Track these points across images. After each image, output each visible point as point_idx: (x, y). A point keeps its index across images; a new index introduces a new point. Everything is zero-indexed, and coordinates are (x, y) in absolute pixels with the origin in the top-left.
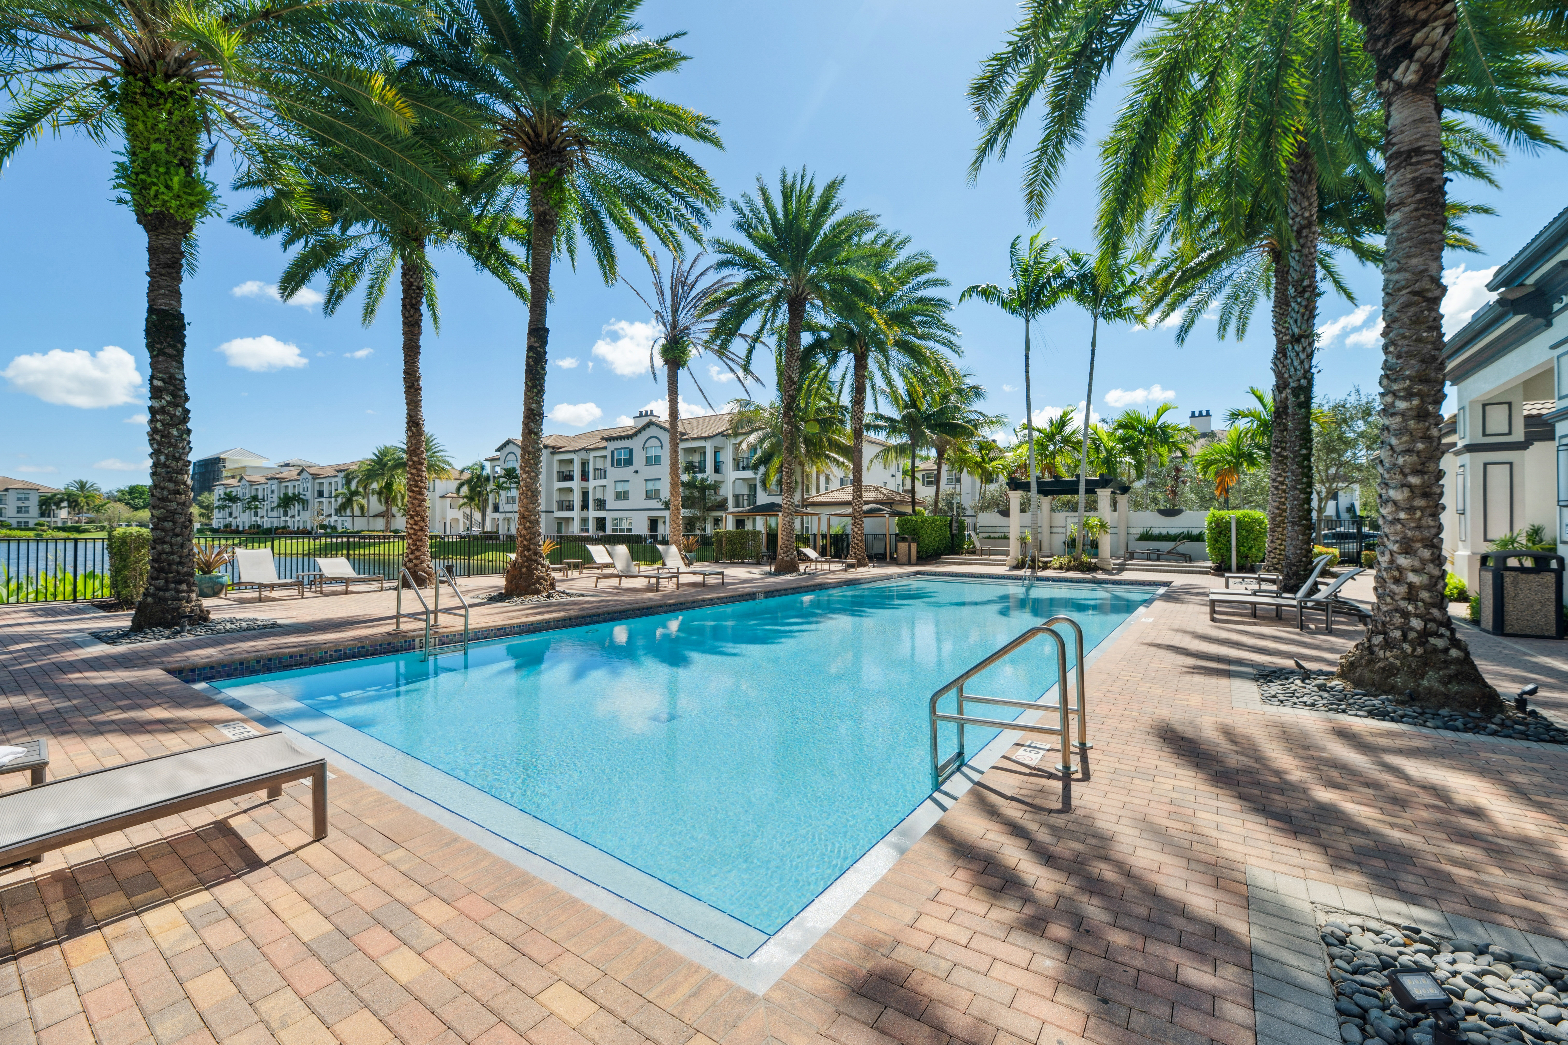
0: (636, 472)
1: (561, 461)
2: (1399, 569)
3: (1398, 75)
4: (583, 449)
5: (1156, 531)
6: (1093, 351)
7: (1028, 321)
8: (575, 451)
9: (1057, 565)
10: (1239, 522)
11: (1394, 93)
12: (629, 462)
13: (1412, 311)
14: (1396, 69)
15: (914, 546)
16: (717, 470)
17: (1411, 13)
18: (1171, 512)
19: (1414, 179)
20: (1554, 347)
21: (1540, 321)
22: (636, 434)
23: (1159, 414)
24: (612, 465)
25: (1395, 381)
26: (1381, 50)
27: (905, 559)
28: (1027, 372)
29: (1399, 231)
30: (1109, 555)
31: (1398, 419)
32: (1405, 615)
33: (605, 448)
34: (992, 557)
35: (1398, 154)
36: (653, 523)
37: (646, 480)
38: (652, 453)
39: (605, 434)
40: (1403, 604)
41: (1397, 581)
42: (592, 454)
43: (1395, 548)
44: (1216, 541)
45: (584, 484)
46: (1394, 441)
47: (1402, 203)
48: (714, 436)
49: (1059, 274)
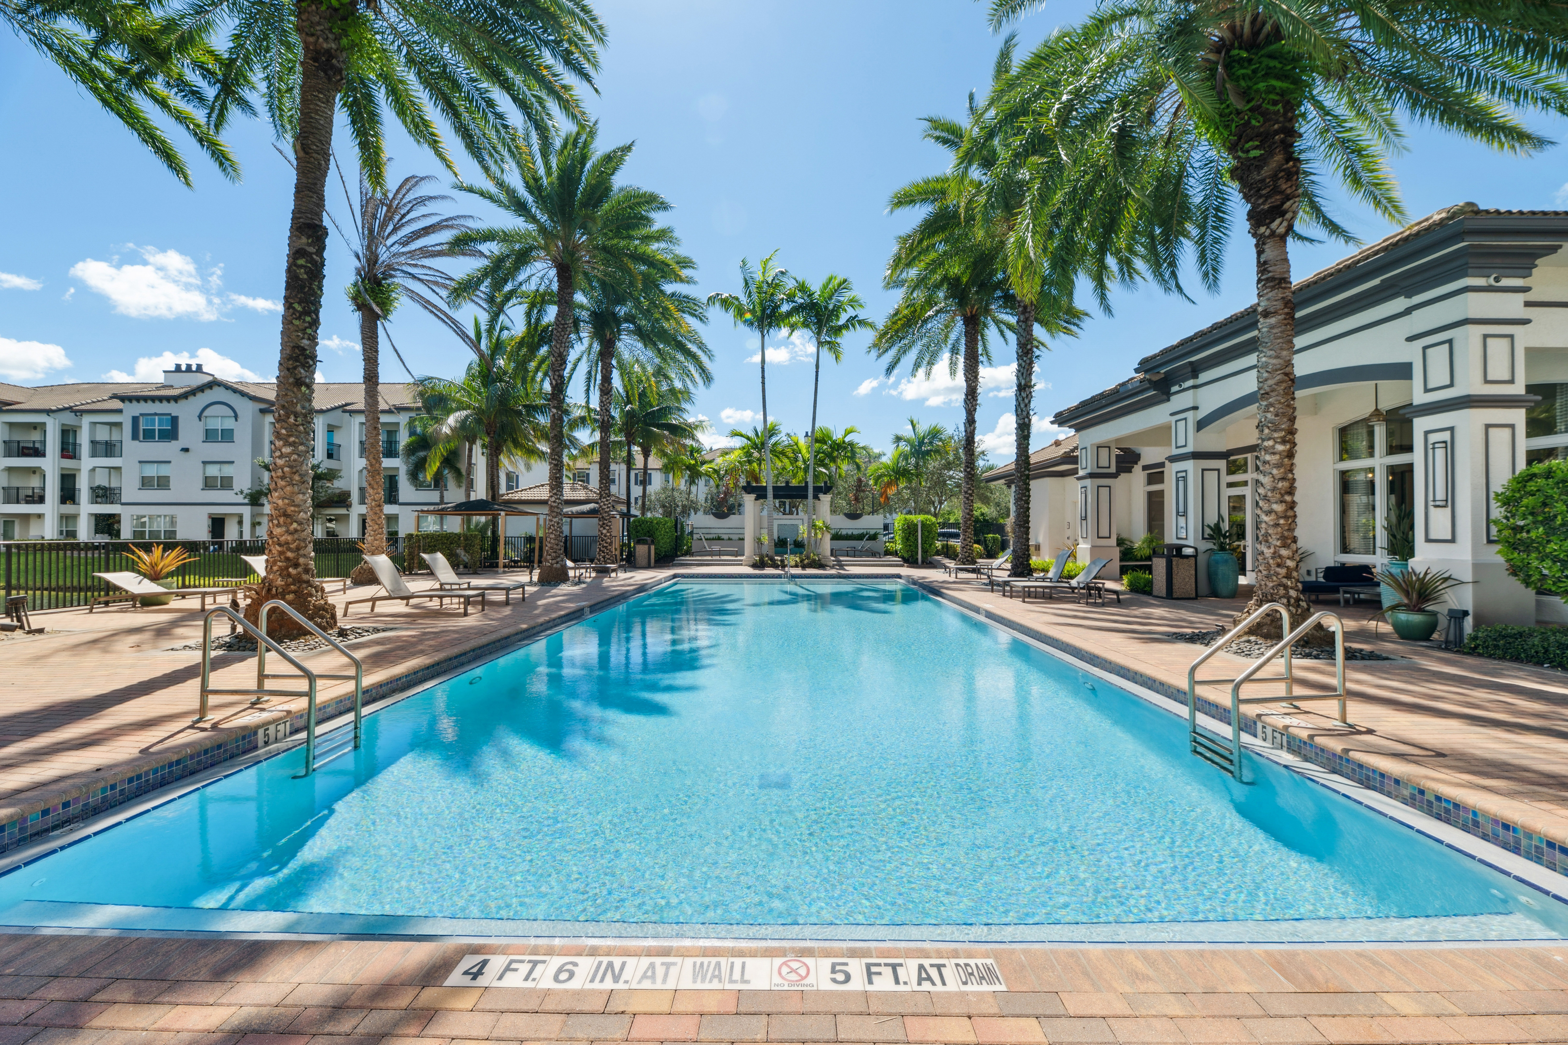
0: (186, 450)
1: (11, 425)
2: (1280, 556)
3: (1274, 225)
4: (70, 409)
5: (844, 532)
6: (817, 372)
7: (763, 336)
8: (48, 412)
9: (793, 563)
10: (923, 524)
11: (1269, 237)
12: (170, 433)
13: (1284, 385)
14: (1273, 221)
15: (653, 547)
16: (330, 456)
17: (1284, 187)
18: (853, 516)
19: (1283, 298)
20: (1172, 414)
21: (1165, 397)
22: (185, 396)
23: (848, 432)
24: (135, 437)
25: (1275, 431)
26: (1259, 205)
27: (644, 562)
28: (763, 383)
29: (1275, 331)
30: (829, 553)
31: (1277, 457)
32: (1286, 587)
33: (120, 411)
34: (723, 558)
35: (1272, 279)
36: (217, 524)
37: (204, 463)
38: (217, 424)
39: (121, 391)
40: (1285, 581)
41: (1279, 565)
42: (86, 420)
43: (1278, 543)
44: (907, 539)
45: (69, 464)
46: (1275, 471)
47: (1275, 313)
48: (328, 410)
49: (790, 298)
